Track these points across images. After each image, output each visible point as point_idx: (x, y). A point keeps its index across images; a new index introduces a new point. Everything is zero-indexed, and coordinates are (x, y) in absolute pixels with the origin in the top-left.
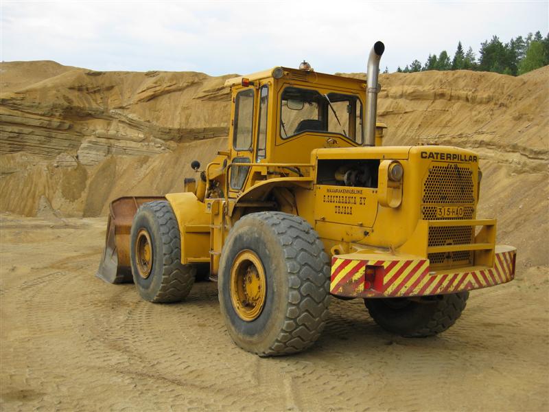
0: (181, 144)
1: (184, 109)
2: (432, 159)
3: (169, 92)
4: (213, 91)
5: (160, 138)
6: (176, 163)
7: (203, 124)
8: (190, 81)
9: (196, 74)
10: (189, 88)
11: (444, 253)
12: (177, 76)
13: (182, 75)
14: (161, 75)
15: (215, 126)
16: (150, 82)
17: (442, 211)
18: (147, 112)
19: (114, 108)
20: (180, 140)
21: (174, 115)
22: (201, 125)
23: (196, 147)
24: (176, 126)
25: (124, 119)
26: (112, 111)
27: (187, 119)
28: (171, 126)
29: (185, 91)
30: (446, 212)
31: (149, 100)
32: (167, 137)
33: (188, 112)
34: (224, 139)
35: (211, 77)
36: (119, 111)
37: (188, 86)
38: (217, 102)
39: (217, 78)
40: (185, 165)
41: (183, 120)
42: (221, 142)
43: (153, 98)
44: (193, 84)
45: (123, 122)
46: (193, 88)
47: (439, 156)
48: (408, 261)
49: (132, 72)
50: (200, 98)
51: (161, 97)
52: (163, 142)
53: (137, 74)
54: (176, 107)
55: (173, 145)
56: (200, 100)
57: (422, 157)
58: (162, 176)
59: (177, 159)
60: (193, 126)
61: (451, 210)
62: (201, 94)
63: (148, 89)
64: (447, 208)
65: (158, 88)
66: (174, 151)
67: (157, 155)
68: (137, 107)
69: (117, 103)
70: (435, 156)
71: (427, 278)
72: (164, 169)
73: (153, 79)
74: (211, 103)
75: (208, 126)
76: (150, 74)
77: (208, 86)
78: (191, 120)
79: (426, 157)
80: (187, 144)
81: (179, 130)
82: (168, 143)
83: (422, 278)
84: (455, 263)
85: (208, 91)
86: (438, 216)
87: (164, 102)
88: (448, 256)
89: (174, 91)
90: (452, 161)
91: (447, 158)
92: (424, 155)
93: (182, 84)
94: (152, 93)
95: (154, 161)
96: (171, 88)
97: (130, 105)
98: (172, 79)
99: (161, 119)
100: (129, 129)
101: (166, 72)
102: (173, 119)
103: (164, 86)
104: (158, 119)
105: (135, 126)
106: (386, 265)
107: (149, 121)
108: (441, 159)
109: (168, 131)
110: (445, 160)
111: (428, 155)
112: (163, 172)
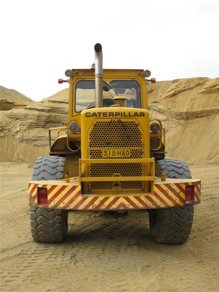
0: (188, 121)
1: (192, 100)
2: (95, 117)
3: (184, 90)
4: (210, 87)
5: (175, 118)
6: (183, 132)
7: (201, 108)
8: (197, 83)
9: (202, 79)
10: (197, 88)
11: (112, 182)
12: (189, 81)
13: (193, 79)
14: (181, 81)
15: (208, 109)
16: (173, 86)
17: (108, 152)
18: (170, 103)
19: (151, 103)
20: (187, 118)
21: (184, 104)
22: (200, 109)
23: (196, 122)
24: (185, 110)
25: (156, 109)
26: (149, 105)
27: (192, 106)
28: (182, 111)
29: (194, 89)
30: (111, 153)
31: (172, 97)
32: (179, 118)
33: (193, 102)
34: (214, 117)
35: (210, 79)
36: (154, 104)
37: (196, 86)
38: (212, 95)
39: (214, 79)
40: (187, 134)
41: (190, 107)
42: (211, 119)
43: (174, 95)
44: (199, 84)
45: (155, 110)
46: (199, 87)
47: (102, 115)
48: (64, 186)
49: (165, 81)
50: (201, 93)
51: (179, 94)
52: (177, 120)
53: (167, 82)
54: (187, 99)
55: (183, 122)
56: (202, 94)
57: (87, 116)
58: (173, 141)
59: (184, 130)
60: (195, 110)
61: (116, 152)
62: (203, 90)
63: (172, 90)
64: (111, 151)
65: (177, 89)
66: (183, 126)
67: (173, 129)
68: (164, 101)
69: (153, 100)
70: (98, 115)
71: (80, 198)
72: (175, 137)
73: (176, 84)
74: (208, 96)
75: (204, 109)
76: (174, 81)
77: (208, 85)
78: (194, 106)
79: (90, 116)
80: (191, 121)
81: (186, 113)
82: (180, 121)
83: (76, 198)
84: (124, 190)
85: (207, 88)
86: (104, 156)
87: (180, 98)
88: (117, 184)
89: (187, 90)
90: (114, 117)
91: (110, 115)
92: (88, 115)
93: (192, 85)
94: (174, 92)
95: (170, 133)
96: (185, 88)
97: (161, 100)
98: (187, 83)
99: (177, 107)
100: (158, 114)
101: (183, 79)
102: (184, 106)
103: (181, 88)
104: (175, 107)
105: (162, 112)
106: (48, 188)
107: (169, 109)
108: (104, 116)
109: (179, 114)
110: (108, 117)
111: (91, 115)
112: (174, 139)
